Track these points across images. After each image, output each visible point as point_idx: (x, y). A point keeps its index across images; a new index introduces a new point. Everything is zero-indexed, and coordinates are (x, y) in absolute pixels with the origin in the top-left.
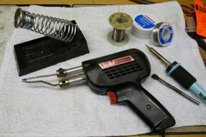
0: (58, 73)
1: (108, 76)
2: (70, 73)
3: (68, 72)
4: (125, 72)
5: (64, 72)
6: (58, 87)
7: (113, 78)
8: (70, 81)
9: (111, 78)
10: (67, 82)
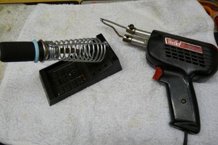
0: (128, 28)
1: (167, 52)
2: (138, 33)
3: (136, 31)
4: (185, 58)
5: (134, 30)
6: (122, 39)
7: (170, 56)
8: (133, 40)
9: (167, 56)
10: (130, 39)
